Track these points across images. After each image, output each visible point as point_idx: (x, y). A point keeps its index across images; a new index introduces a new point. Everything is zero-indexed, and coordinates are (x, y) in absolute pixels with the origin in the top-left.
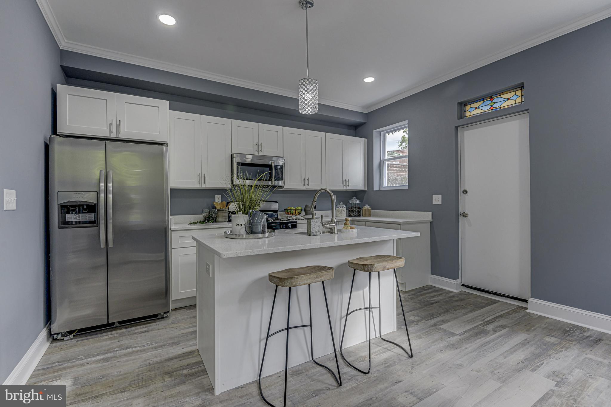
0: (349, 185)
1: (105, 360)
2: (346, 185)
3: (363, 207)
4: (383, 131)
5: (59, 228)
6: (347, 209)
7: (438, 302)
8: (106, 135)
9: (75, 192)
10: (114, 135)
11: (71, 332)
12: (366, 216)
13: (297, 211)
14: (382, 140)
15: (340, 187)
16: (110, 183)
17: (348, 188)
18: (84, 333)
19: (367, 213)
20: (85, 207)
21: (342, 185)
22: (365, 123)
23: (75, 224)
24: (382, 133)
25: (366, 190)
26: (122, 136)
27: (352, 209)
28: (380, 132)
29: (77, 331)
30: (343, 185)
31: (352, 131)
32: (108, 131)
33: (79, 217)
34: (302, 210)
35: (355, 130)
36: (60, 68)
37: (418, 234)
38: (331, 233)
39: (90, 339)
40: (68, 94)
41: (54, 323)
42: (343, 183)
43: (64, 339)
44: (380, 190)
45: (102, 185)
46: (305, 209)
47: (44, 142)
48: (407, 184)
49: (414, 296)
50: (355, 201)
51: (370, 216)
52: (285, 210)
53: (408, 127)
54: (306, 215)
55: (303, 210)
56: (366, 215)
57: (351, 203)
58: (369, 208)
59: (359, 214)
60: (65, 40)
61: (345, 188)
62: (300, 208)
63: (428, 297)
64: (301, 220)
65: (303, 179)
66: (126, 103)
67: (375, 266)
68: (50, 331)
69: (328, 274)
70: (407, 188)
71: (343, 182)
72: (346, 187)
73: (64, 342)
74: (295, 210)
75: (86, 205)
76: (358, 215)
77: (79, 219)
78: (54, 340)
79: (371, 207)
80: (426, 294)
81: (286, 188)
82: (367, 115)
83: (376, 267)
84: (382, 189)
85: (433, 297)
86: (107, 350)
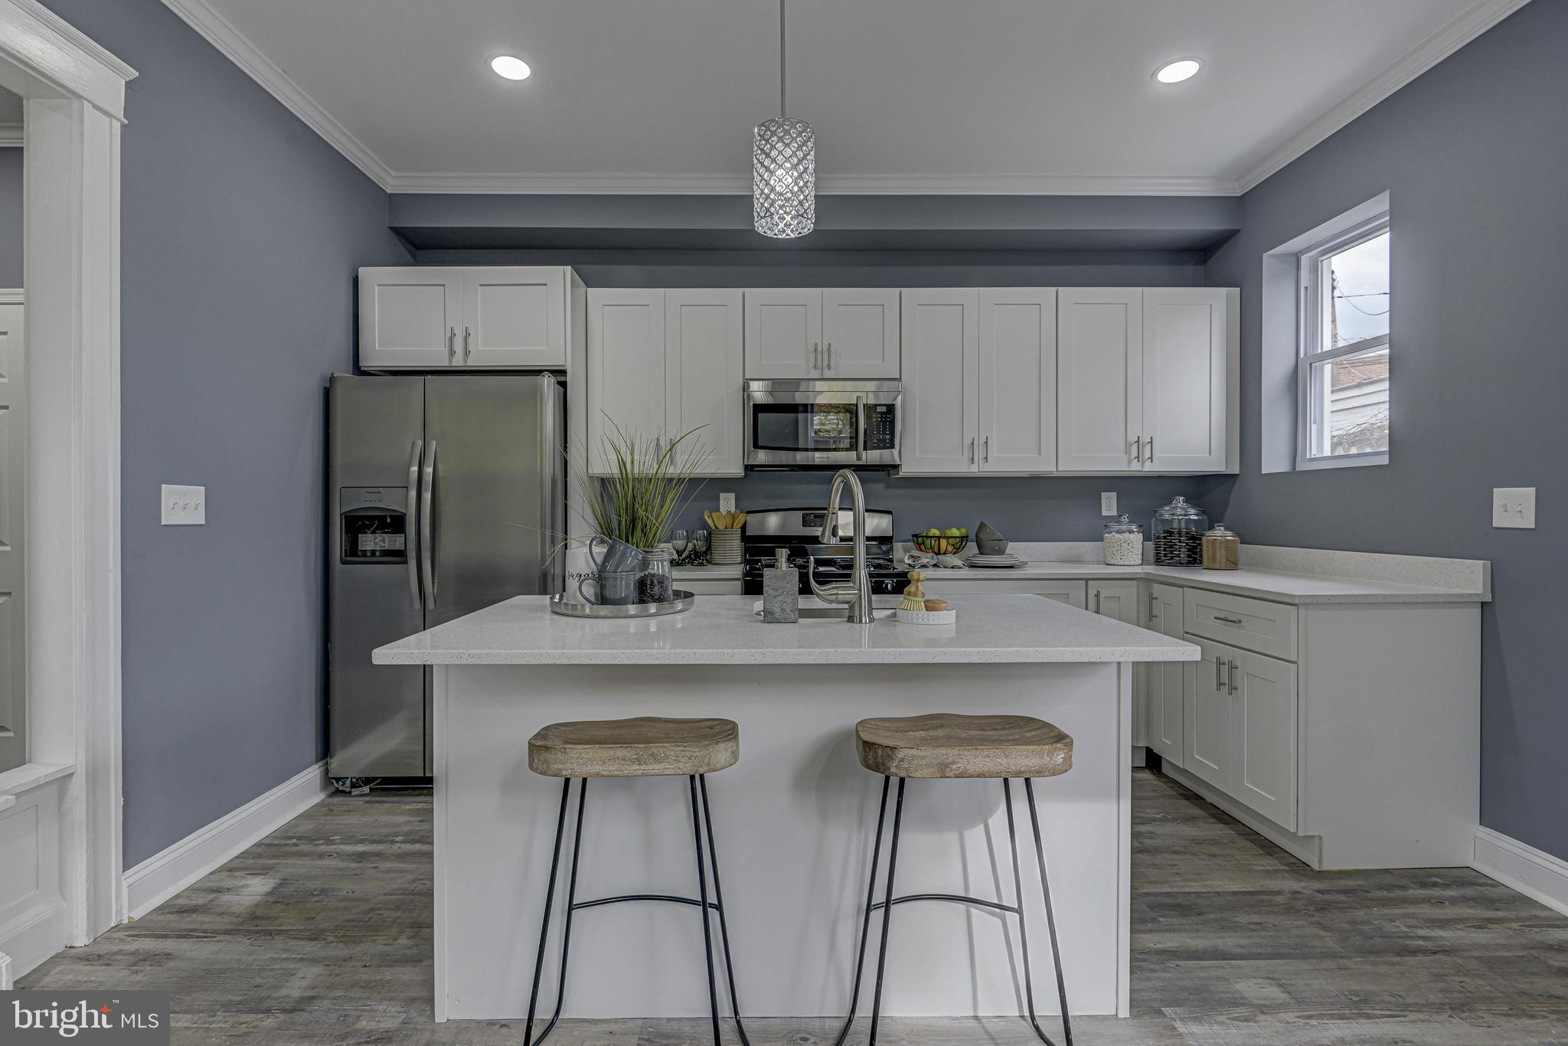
0: (1151, 458)
1: (361, 857)
2: (1138, 457)
3: (1203, 535)
4: (1309, 249)
5: (343, 562)
6: (1145, 539)
7: (1445, 952)
8: (443, 363)
9: (369, 490)
10: (458, 362)
11: (367, 781)
12: (1217, 565)
13: (943, 542)
14: (1304, 283)
15: (1118, 464)
16: (428, 467)
17: (1149, 468)
18: (392, 789)
19: (1221, 554)
20: (389, 520)
21: (1126, 457)
22: (1234, 233)
23: (371, 556)
24: (1304, 259)
25: (1237, 471)
26: (473, 363)
27: (1165, 538)
28: (1297, 257)
29: (378, 781)
30: (1129, 457)
31: (1189, 270)
32: (446, 351)
33: (384, 541)
34: (964, 538)
35: (1204, 262)
36: (390, 230)
37: (1191, 652)
38: (851, 619)
39: (385, 802)
40: (378, 285)
41: (333, 757)
42: (1127, 451)
43: (350, 792)
44: (1293, 474)
45: (415, 469)
46: (977, 536)
47: (322, 388)
48: (1385, 448)
49: (1343, 898)
50: (1181, 512)
51: (1233, 565)
52: (913, 536)
53: (1392, 225)
54: (981, 553)
55: (973, 536)
56: (1214, 561)
57: (1167, 517)
58: (1230, 536)
59: (1195, 559)
60: (393, 173)
61: (1135, 467)
62: (955, 532)
63: (1412, 916)
64: (952, 567)
65: (967, 442)
66: (481, 285)
67: (900, 755)
68: (327, 771)
69: (687, 754)
70: (1385, 460)
71: (1127, 447)
72: (1143, 464)
73: (351, 799)
74: (939, 538)
75: (391, 516)
76: (1189, 562)
77: (384, 546)
78: (338, 792)
79: (1237, 533)
80: (1418, 903)
81: (906, 470)
82: (1239, 204)
83: (902, 760)
84: (1302, 466)
85: (1443, 923)
86: (386, 836)
